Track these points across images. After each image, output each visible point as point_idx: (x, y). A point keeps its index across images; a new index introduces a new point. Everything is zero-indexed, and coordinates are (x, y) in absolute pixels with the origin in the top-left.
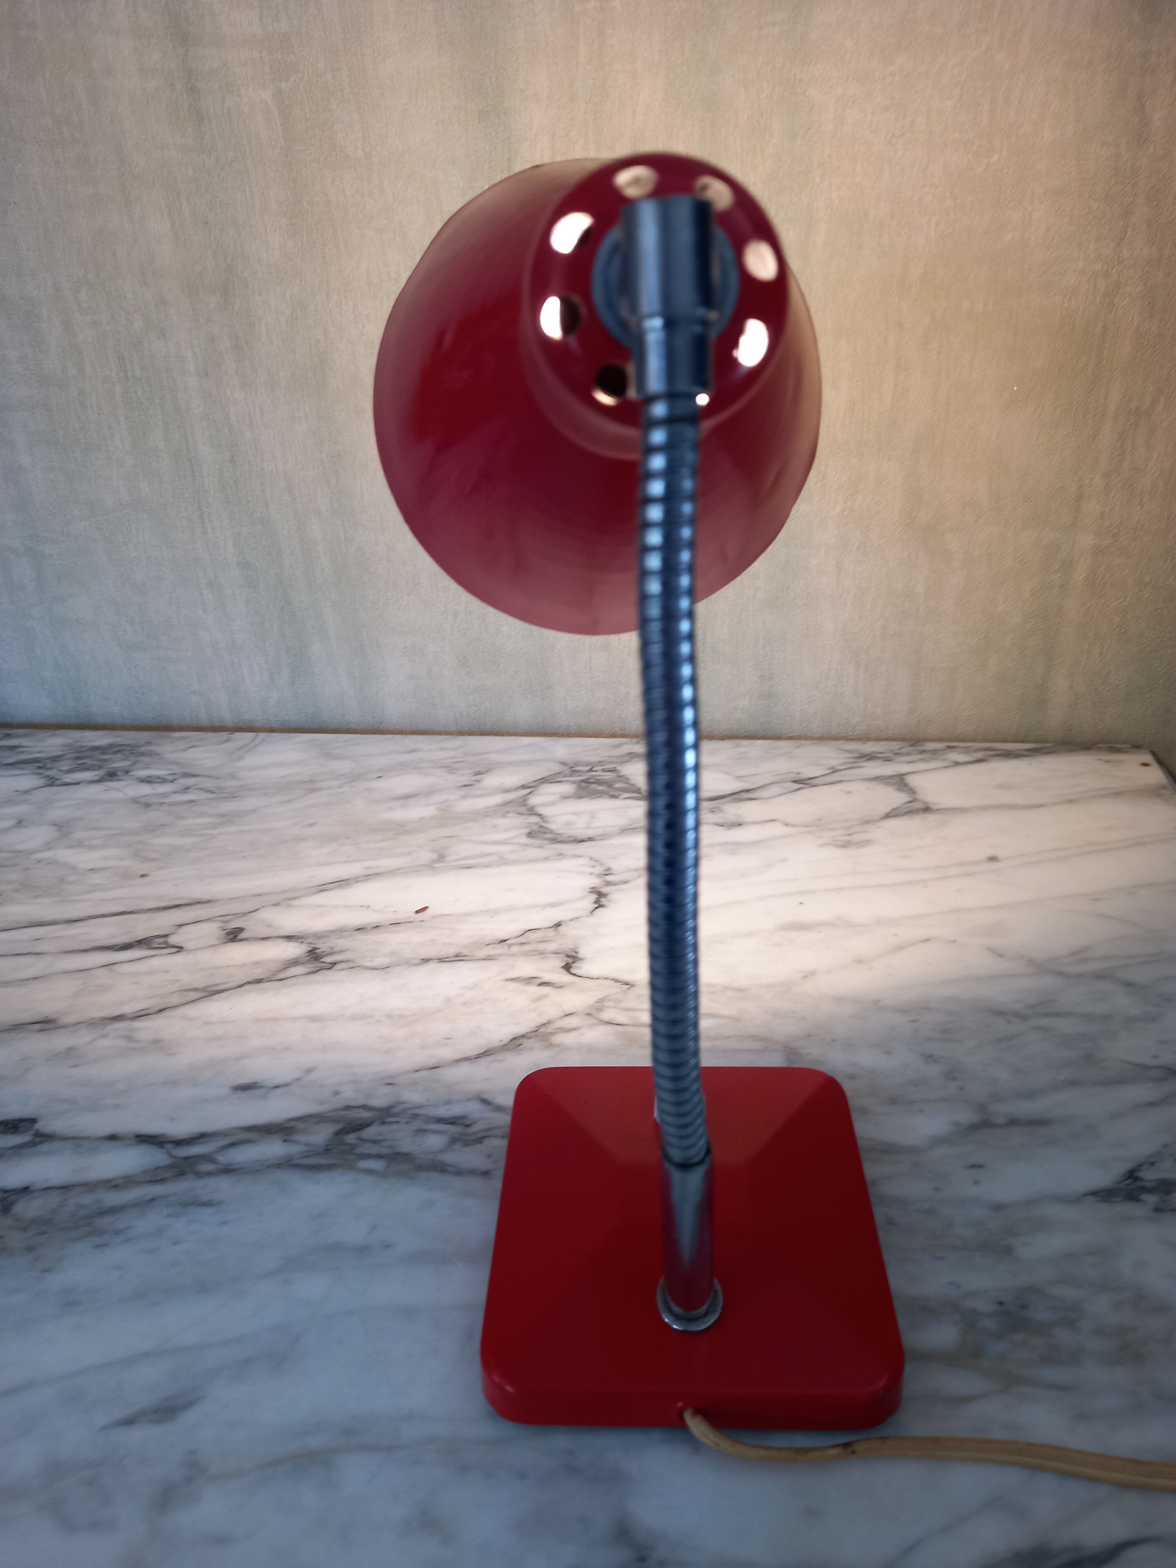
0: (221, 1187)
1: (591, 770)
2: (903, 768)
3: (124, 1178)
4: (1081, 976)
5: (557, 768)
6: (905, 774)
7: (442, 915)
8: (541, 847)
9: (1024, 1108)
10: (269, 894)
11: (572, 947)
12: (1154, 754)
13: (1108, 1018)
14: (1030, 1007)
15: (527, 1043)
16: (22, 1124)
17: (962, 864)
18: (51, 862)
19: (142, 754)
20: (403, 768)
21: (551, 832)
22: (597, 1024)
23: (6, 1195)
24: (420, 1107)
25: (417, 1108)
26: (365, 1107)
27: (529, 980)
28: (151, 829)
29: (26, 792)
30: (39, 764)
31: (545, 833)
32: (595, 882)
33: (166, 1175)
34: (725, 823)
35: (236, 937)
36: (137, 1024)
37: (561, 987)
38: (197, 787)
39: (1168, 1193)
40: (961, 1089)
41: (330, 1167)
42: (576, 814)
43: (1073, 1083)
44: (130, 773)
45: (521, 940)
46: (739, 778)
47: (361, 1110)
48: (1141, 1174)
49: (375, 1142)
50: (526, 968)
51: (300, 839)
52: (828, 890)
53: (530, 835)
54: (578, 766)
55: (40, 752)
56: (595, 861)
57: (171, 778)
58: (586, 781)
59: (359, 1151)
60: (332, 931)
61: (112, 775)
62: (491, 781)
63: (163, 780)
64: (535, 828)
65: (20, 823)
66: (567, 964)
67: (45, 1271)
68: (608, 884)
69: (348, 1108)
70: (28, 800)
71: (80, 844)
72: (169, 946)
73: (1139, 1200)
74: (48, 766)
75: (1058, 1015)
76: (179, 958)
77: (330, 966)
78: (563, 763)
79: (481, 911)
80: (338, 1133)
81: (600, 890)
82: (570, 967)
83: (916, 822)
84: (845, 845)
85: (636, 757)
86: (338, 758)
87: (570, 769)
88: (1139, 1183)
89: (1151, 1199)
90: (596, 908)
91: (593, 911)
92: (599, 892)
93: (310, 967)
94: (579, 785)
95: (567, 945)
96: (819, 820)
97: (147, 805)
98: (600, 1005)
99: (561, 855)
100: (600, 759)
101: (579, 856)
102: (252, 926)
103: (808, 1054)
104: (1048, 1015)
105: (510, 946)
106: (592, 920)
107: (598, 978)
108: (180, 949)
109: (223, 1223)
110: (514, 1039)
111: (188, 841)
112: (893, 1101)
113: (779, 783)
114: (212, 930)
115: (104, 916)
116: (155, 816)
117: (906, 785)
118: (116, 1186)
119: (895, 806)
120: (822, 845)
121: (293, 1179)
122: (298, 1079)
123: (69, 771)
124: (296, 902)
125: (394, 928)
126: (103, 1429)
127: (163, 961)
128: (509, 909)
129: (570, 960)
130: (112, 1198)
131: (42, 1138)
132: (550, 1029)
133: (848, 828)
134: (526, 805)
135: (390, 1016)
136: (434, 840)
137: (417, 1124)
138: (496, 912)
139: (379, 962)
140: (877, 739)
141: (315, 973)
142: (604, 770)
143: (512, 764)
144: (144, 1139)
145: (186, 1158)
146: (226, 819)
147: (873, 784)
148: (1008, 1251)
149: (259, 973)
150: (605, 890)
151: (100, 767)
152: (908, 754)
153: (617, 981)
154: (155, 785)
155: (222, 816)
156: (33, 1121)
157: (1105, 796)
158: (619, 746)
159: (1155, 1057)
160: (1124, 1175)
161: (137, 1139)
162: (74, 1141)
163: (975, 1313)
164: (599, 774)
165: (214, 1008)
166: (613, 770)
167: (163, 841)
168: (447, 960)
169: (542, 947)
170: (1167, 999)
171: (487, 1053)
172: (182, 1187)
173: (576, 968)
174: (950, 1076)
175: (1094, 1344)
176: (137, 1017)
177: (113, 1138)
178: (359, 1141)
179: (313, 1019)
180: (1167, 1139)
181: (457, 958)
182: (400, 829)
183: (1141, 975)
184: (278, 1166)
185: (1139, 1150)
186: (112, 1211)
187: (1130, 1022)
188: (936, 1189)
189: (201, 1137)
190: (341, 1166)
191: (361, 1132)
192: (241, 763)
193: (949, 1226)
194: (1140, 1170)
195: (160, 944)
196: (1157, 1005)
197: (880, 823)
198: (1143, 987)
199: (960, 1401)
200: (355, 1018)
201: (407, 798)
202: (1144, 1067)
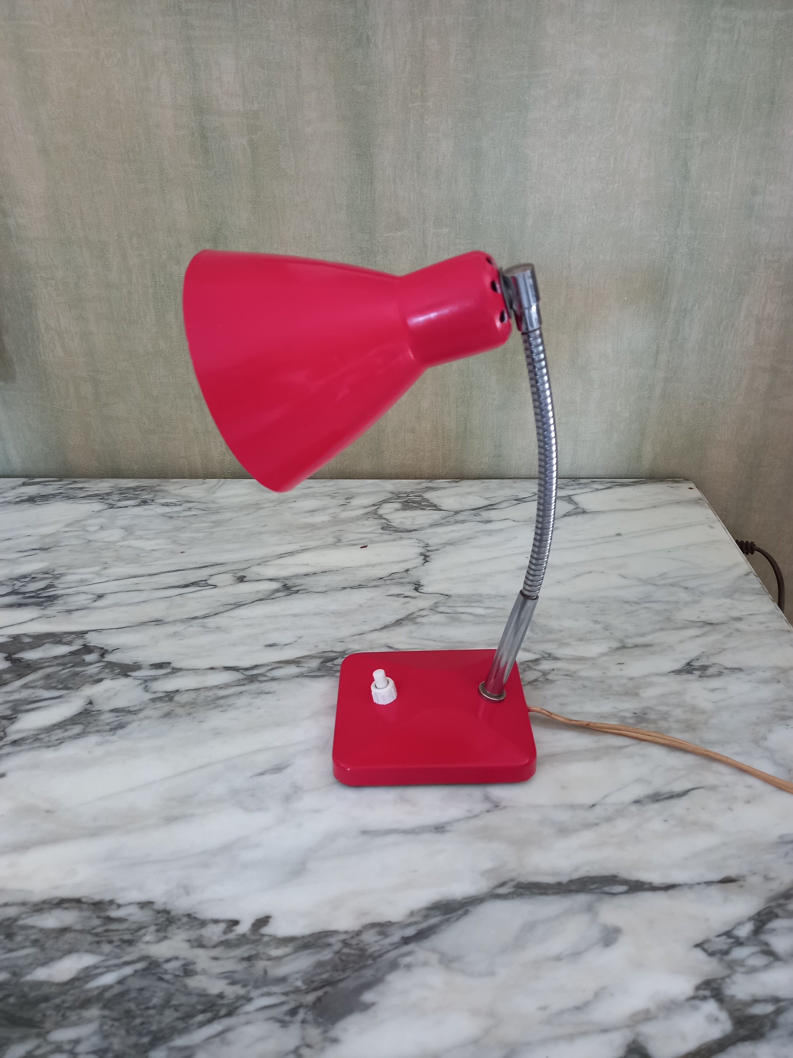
0: (273, 686)
1: (408, 496)
2: (571, 493)
3: (224, 684)
4: (663, 585)
5: (390, 495)
6: (571, 495)
8: (390, 534)
9: (641, 640)
10: (252, 559)
11: (417, 580)
12: (695, 484)
13: (677, 602)
14: (641, 599)
15: (404, 622)
16: (164, 665)
17: (603, 537)
18: (129, 547)
19: (157, 491)
21: (394, 527)
22: (437, 613)
23: (168, 694)
26: (332, 651)
27: (398, 595)
28: (177, 529)
29: (99, 512)
30: (101, 497)
31: (390, 527)
32: (422, 550)
33: (245, 682)
34: (483, 521)
35: (242, 580)
36: (205, 620)
37: (415, 598)
38: (195, 507)
39: (705, 670)
40: (611, 634)
41: (323, 676)
42: (405, 518)
43: (662, 629)
44: (154, 501)
45: (390, 578)
46: (486, 498)
47: (331, 652)
48: (693, 664)
51: (261, 533)
53: (383, 528)
54: (400, 494)
55: (98, 491)
56: (420, 540)
57: (179, 503)
58: (407, 502)
60: (292, 576)
61: (145, 502)
62: (355, 502)
63: (175, 505)
64: (385, 525)
65: (102, 528)
66: (416, 588)
67: (200, 722)
68: (429, 551)
69: (324, 652)
70: (102, 516)
71: (140, 538)
72: (209, 585)
73: (692, 673)
74: (106, 498)
75: (654, 602)
76: (215, 591)
77: (297, 592)
78: (393, 493)
79: (366, 565)
80: (322, 663)
81: (425, 554)
82: (418, 589)
83: (580, 518)
87: (396, 496)
88: (692, 667)
89: (697, 673)
90: (425, 562)
91: (424, 564)
92: (425, 555)
93: (286, 593)
94: (403, 504)
95: (414, 579)
96: (530, 518)
97: (171, 518)
98: (436, 605)
99: (401, 538)
100: (412, 490)
101: (410, 538)
102: (249, 574)
103: (540, 622)
104: (649, 602)
105: (385, 580)
106: (425, 567)
107: (432, 594)
108: (215, 586)
109: (278, 700)
110: (397, 621)
111: (200, 535)
112: (581, 640)
113: (509, 500)
114: (228, 578)
115: (169, 572)
116: (179, 523)
117: (573, 500)
118: (222, 688)
119: (567, 511)
121: (307, 681)
122: (296, 641)
123: (119, 500)
124: (269, 563)
125: (324, 574)
126: (251, 777)
127: (207, 592)
128: (381, 564)
129: (417, 586)
130: (221, 693)
132: (414, 616)
134: (377, 514)
135: (333, 613)
136: (333, 532)
138: (374, 565)
139: (320, 589)
141: (289, 595)
142: (414, 496)
143: (365, 493)
144: (227, 668)
145: (252, 675)
146: (218, 524)
148: (637, 695)
149: (260, 596)
150: (427, 554)
151: (136, 498)
152: (572, 485)
153: (442, 594)
154: (171, 507)
155: (214, 522)
156: (169, 663)
157: (672, 504)
158: (420, 483)
159: (699, 617)
160: (685, 664)
161: (225, 668)
162: (193, 671)
163: (624, 717)
164: (412, 497)
165: (243, 612)
166: (420, 496)
167: (186, 535)
168: (355, 587)
169: (401, 580)
170: (703, 594)
171: (385, 627)
172: (254, 686)
173: (421, 589)
174: (606, 628)
175: (675, 726)
176: (205, 617)
177: (212, 668)
178: (333, 665)
179: (295, 615)
180: (704, 650)
181: (360, 587)
182: (313, 527)
183: (691, 584)
184: (298, 676)
185: (692, 655)
186: (223, 697)
187: (686, 604)
188: (604, 673)
189: (256, 667)
190: (328, 675)
191: (333, 661)
192: (215, 495)
193: (611, 687)
194: (692, 662)
195: (204, 584)
196: (699, 596)
197: (562, 519)
198: (693, 589)
199: (621, 748)
200: (316, 614)
201: (312, 511)
202: (694, 622)
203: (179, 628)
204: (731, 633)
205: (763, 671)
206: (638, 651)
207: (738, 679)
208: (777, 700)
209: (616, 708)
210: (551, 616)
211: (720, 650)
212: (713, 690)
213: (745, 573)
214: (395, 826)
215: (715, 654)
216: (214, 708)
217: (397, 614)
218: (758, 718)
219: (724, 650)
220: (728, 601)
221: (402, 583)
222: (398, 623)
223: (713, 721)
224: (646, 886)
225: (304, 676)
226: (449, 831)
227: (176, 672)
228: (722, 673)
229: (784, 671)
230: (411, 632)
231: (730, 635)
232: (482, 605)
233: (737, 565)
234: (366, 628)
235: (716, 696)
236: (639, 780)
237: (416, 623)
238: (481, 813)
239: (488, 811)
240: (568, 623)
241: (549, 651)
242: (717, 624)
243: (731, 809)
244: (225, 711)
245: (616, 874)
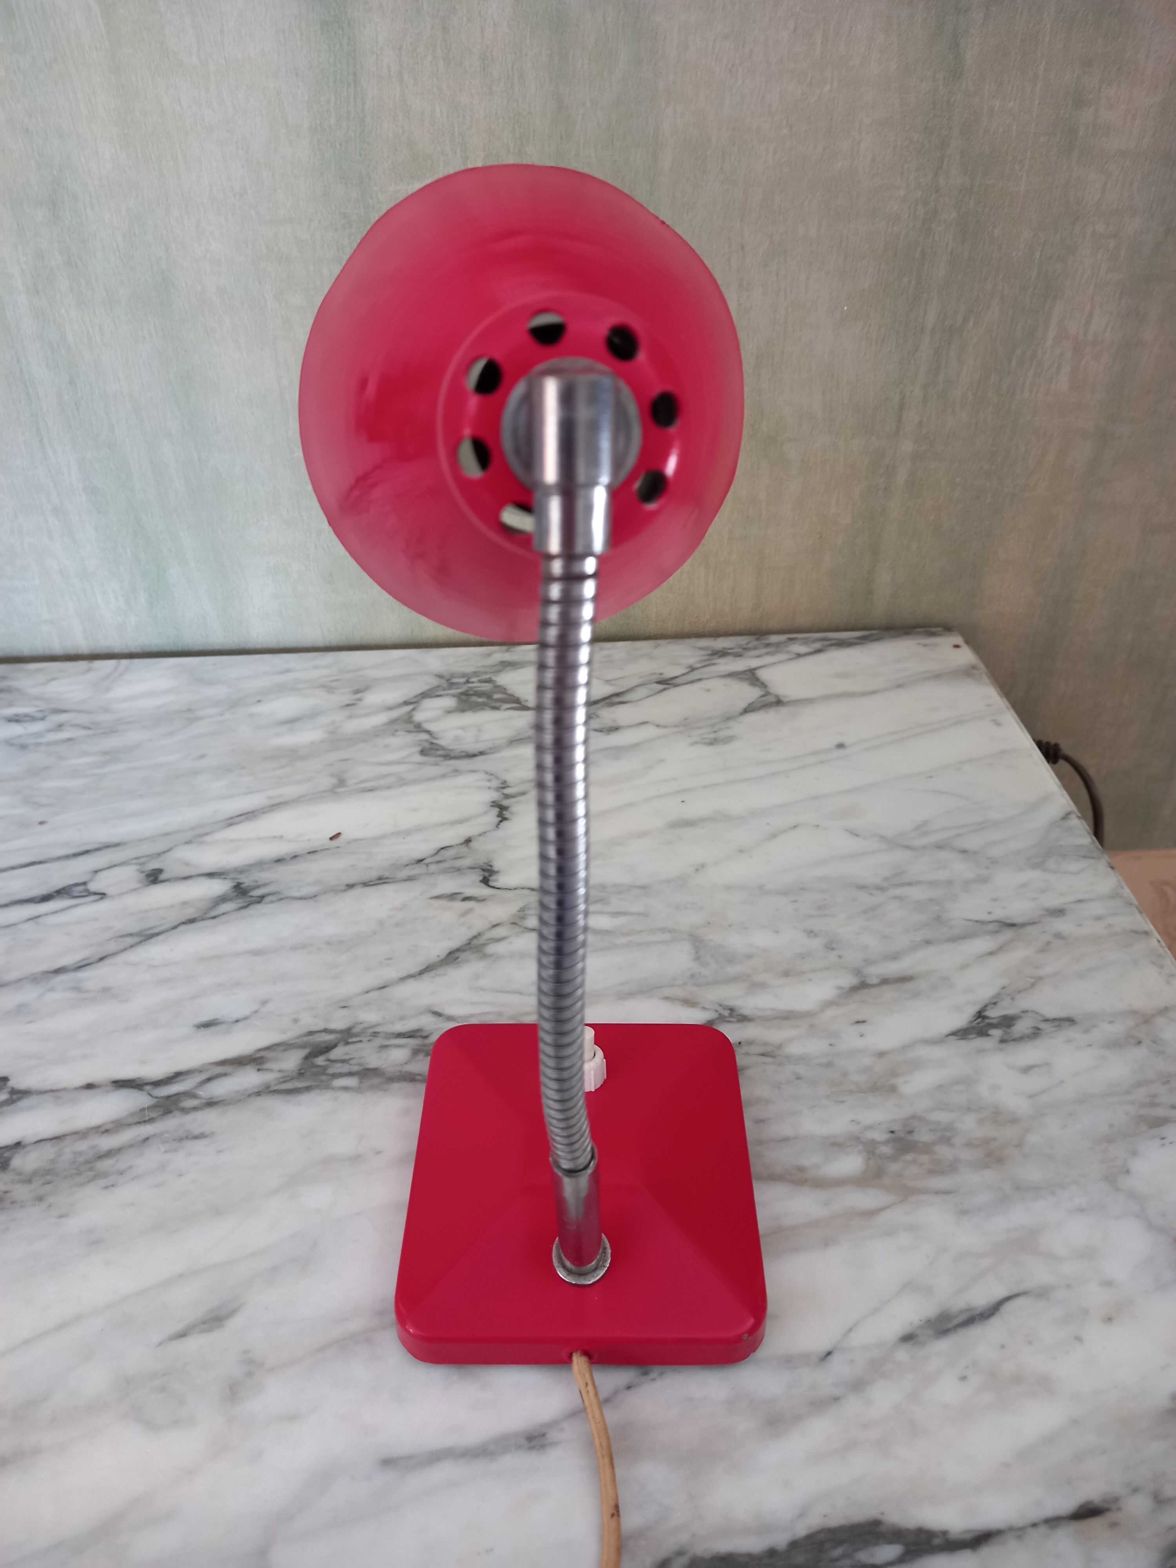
0: (209, 1119)
1: (468, 682)
2: (754, 663)
3: (113, 1122)
4: (924, 847)
5: (435, 682)
6: (755, 669)
7: (355, 840)
8: (436, 764)
9: (892, 968)
10: (177, 832)
11: (486, 861)
12: (963, 635)
13: (949, 883)
14: (886, 879)
15: (463, 956)
17: (814, 753)
20: (281, 689)
21: (443, 748)
22: (523, 932)
24: (378, 1025)
25: (375, 1026)
26: (326, 1031)
27: (452, 896)
28: (34, 772)
31: (437, 750)
32: (494, 796)
33: (153, 1115)
34: (603, 728)
35: (156, 878)
36: (81, 975)
37: (483, 900)
38: (71, 723)
39: (1009, 1026)
40: (840, 957)
41: (308, 1089)
42: (462, 728)
43: (928, 942)
45: (437, 858)
46: (608, 682)
47: (323, 1034)
48: (987, 1013)
49: (343, 1061)
50: (448, 885)
51: (194, 773)
52: (705, 787)
53: (423, 752)
54: (454, 678)
56: (490, 775)
57: (40, 715)
58: (465, 694)
59: (331, 1071)
60: (252, 865)
62: (373, 698)
63: (32, 719)
64: (427, 745)
66: (485, 878)
67: (61, 1216)
68: (507, 797)
69: (311, 1033)
72: (90, 893)
73: (988, 1035)
75: (909, 884)
76: (103, 906)
77: (259, 899)
78: (440, 676)
79: (393, 833)
80: (307, 1058)
81: (501, 803)
82: (488, 880)
83: (772, 715)
84: (713, 742)
85: (508, 666)
86: (210, 683)
87: (448, 682)
88: (987, 1021)
89: (996, 1033)
90: (501, 821)
91: (499, 824)
92: (500, 805)
93: (240, 902)
94: (459, 698)
95: (481, 860)
96: (686, 719)
97: (24, 747)
98: (520, 913)
99: (457, 771)
100: (475, 670)
101: (474, 771)
102: (170, 865)
103: (711, 940)
104: (902, 885)
105: (427, 865)
106: (500, 833)
107: (515, 889)
108: (103, 895)
109: (220, 1152)
110: (450, 953)
111: (77, 783)
112: (786, 974)
113: (646, 684)
114: (129, 875)
115: (13, 868)
116: (38, 758)
117: (757, 679)
118: (107, 1131)
119: (750, 701)
120: (693, 744)
121: (276, 1104)
122: (256, 1012)
124: (208, 839)
125: (312, 857)
126: (160, 1344)
127: (88, 910)
128: (419, 829)
129: (487, 874)
130: (107, 1143)
131: (20, 1095)
132: (481, 940)
133: (713, 725)
134: (412, 722)
135: (329, 943)
136: (331, 765)
137: (379, 1041)
138: (406, 833)
139: (305, 891)
140: (727, 634)
141: (246, 907)
142: (481, 681)
143: (388, 679)
144: (121, 1084)
145: (168, 1097)
146: (112, 756)
147: (728, 681)
148: (893, 1089)
149: (189, 913)
150: (505, 803)
152: (755, 648)
154: (25, 725)
155: (106, 753)
157: (927, 679)
158: (489, 655)
159: (990, 913)
160: (975, 1016)
161: (115, 1084)
162: (52, 1094)
163: (873, 1142)
164: (476, 685)
165: (155, 951)
166: (489, 681)
167: (50, 784)
168: (371, 883)
169: (458, 863)
170: (994, 862)
171: (428, 969)
172: (172, 1123)
173: (494, 881)
174: (830, 947)
175: (966, 1155)
176: (80, 967)
177: (90, 1086)
178: (328, 1063)
179: (256, 953)
180: (1005, 981)
181: (381, 881)
182: (293, 755)
183: (972, 842)
184: (258, 1094)
185: (985, 994)
186: (110, 1154)
187: (967, 885)
188: (831, 1045)
189: (177, 1076)
190: (317, 1087)
191: (328, 1054)
192: (111, 695)
193: (845, 1074)
194: (986, 1010)
195: (80, 892)
196: (987, 868)
197: (741, 719)
198: (975, 853)
199: (871, 1213)
200: (295, 948)
201: (292, 722)
202: (982, 922)
203: (28, 995)
204: (1048, 943)
205: (1111, 1022)
206: (888, 993)
207: (1069, 1041)
208: (1139, 1084)
209: (858, 1123)
210: (730, 926)
211: (1032, 980)
212: (1027, 1070)
213: (1061, 814)
214: (449, 1441)
215: (1025, 989)
216: (89, 1182)
217: (449, 939)
218: (1111, 1126)
219: (1039, 979)
220: (1035, 875)
221: (458, 870)
222: (452, 957)
223: (1033, 1139)
224: (937, 1541)
225: (271, 1092)
226: (555, 1444)
227: (19, 1099)
228: (1038, 1031)
229: (1146, 1019)
230: (477, 977)
231: (1046, 948)
232: (607, 909)
233: (1046, 798)
234: (391, 973)
235: (1034, 1082)
236: (910, 1286)
237: (485, 956)
238: (616, 1392)
239: (629, 1388)
240: (761, 939)
241: (732, 1003)
242: (1023, 925)
243: (1079, 1339)
244: (113, 1186)
245: (879, 1517)
